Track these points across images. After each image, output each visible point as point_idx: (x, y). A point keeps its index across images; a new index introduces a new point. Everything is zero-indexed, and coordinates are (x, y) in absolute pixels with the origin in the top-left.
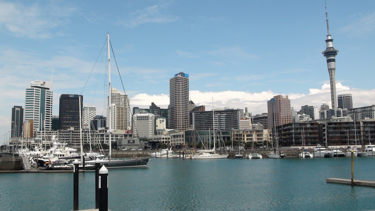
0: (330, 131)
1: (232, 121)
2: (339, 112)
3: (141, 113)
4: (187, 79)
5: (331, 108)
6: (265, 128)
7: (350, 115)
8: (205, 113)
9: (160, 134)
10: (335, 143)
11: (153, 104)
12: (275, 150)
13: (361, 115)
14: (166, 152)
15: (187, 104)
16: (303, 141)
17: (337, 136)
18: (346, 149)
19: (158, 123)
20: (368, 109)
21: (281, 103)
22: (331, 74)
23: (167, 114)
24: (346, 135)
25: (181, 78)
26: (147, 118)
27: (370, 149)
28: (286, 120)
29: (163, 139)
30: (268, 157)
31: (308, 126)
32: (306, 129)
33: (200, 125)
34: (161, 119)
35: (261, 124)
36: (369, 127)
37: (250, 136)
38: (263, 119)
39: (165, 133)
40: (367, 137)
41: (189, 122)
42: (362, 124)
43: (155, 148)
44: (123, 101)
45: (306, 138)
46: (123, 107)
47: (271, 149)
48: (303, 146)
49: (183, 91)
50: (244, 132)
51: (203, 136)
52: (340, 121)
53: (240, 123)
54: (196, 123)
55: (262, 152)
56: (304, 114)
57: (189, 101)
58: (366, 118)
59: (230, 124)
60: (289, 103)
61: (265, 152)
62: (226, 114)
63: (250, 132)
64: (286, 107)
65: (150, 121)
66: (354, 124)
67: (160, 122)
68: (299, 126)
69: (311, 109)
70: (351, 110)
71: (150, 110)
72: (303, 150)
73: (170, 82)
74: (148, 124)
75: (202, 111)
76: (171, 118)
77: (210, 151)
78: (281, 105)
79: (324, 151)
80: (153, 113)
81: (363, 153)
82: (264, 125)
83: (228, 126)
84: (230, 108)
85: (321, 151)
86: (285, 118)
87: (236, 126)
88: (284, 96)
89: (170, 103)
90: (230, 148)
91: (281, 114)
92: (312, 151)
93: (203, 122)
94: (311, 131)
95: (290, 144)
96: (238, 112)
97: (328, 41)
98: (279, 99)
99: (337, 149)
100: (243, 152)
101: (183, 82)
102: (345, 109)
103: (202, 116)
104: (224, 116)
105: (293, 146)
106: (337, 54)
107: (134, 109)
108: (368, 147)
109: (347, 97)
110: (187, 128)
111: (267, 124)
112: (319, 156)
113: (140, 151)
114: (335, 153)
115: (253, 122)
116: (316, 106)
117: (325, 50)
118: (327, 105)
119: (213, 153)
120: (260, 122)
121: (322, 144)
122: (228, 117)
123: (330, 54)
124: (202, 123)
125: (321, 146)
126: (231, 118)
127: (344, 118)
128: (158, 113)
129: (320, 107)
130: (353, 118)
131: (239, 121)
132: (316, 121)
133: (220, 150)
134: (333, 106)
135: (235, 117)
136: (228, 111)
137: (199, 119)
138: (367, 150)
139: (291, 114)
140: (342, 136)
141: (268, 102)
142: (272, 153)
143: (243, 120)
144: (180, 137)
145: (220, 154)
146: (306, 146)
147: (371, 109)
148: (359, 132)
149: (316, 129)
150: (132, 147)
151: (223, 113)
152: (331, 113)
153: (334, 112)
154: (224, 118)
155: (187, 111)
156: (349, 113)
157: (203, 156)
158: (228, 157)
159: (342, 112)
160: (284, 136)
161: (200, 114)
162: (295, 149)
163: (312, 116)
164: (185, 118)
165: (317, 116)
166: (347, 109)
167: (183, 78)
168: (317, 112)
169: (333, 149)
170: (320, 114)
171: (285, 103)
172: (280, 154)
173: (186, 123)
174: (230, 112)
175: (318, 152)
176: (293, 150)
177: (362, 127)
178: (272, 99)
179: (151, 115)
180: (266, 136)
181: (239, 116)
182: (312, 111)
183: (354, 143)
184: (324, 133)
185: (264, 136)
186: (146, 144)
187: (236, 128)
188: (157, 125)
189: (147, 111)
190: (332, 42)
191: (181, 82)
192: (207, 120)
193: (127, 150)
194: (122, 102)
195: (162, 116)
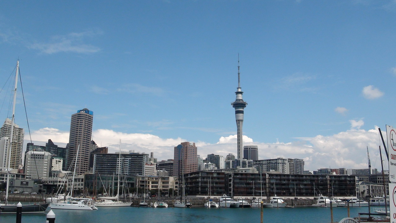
0: (236, 181)
1: (137, 166)
2: (244, 163)
3: (36, 150)
4: (91, 117)
5: (236, 158)
6: (171, 175)
7: (255, 166)
8: (108, 156)
9: (55, 176)
10: (240, 193)
11: (50, 141)
12: (181, 199)
13: (266, 167)
14: (63, 197)
15: (89, 144)
16: (209, 190)
17: (243, 187)
18: (251, 200)
19: (54, 163)
20: (274, 162)
21: (188, 150)
22: (238, 125)
23: (65, 154)
24: (251, 186)
25: (84, 115)
26: (42, 157)
27: (276, 200)
28: (192, 168)
29: (60, 182)
30: (174, 206)
31: (215, 175)
32: (212, 178)
33: (101, 168)
34: (58, 160)
35: (166, 171)
36: (274, 179)
37: (155, 184)
38: (168, 165)
39: (61, 175)
40: (273, 189)
41: (89, 164)
42: (267, 176)
43: (50, 192)
44: (17, 135)
45: (212, 187)
46: (16, 142)
47: (177, 198)
48: (209, 195)
49: (85, 129)
50: (149, 179)
51: (105, 181)
52: (245, 172)
53: (145, 168)
54: (97, 166)
55: (167, 200)
56: (210, 163)
57: (90, 141)
58: (271, 171)
59: (134, 169)
60: (196, 151)
61: (170, 201)
62: (130, 158)
63: (156, 179)
64: (192, 154)
65: (45, 160)
66: (260, 175)
67: (56, 162)
68: (205, 175)
69: (216, 158)
70: (257, 161)
71: (46, 148)
72: (209, 199)
73: (72, 118)
74: (43, 163)
75: (104, 153)
76: (69, 158)
77: (113, 198)
78: (188, 152)
79: (230, 202)
80: (49, 151)
81: (268, 204)
82: (169, 172)
83: (132, 171)
84: (136, 152)
85: (226, 201)
86: (191, 166)
87: (141, 172)
88: (191, 143)
89: (70, 142)
90: (134, 195)
91: (187, 161)
92: (217, 201)
93: (105, 165)
94: (217, 180)
95: (196, 193)
96: (144, 156)
97: (238, 93)
98: (186, 146)
99: (243, 200)
100: (148, 200)
101: (86, 119)
102: (250, 160)
103: (105, 159)
104: (128, 161)
105: (199, 195)
106: (245, 107)
107: (28, 145)
108: (274, 199)
109: (253, 148)
110: (86, 171)
111: (172, 171)
112: (225, 206)
113: (34, 195)
114: (241, 204)
115: (157, 168)
116: (222, 156)
117: (235, 102)
118: (233, 155)
119: (116, 201)
120: (165, 169)
121: (228, 194)
122: (133, 162)
123: (239, 106)
124: (103, 166)
125: (227, 196)
126: (135, 163)
127: (249, 169)
128: (54, 152)
129: (226, 157)
130: (258, 169)
131: (144, 167)
132: (222, 170)
133: (123, 197)
134: (239, 157)
135: (140, 162)
136: (133, 155)
137: (100, 162)
138: (272, 202)
139: (197, 162)
140: (247, 186)
141: (175, 148)
142: (178, 202)
143: (148, 165)
144: (79, 181)
145: (124, 201)
146: (212, 195)
147: (277, 162)
148: (265, 184)
149: (222, 178)
150: (25, 190)
151: (127, 156)
152: (237, 163)
153: (240, 163)
154: (128, 163)
155: (88, 153)
156: (254, 164)
157: (105, 203)
158: (132, 205)
159: (247, 163)
160: (190, 184)
161: (103, 157)
162: (200, 198)
163: (218, 165)
164: (85, 160)
165: (222, 165)
166: (252, 160)
167: (86, 115)
168: (222, 161)
169: (238, 200)
170: (225, 163)
171: (192, 150)
172: (186, 202)
173: (86, 166)
174: (135, 157)
175: (224, 202)
176: (198, 199)
177: (268, 179)
178: (179, 146)
179: (47, 154)
180: (171, 184)
181: (144, 161)
182: (218, 160)
183: (259, 195)
184: (230, 183)
185: (170, 184)
186: (41, 187)
187: (141, 173)
188: (52, 165)
189: (43, 148)
190: (242, 94)
191: (84, 119)
192: (109, 163)
193: (19, 192)
194: (16, 137)
195: (59, 155)
